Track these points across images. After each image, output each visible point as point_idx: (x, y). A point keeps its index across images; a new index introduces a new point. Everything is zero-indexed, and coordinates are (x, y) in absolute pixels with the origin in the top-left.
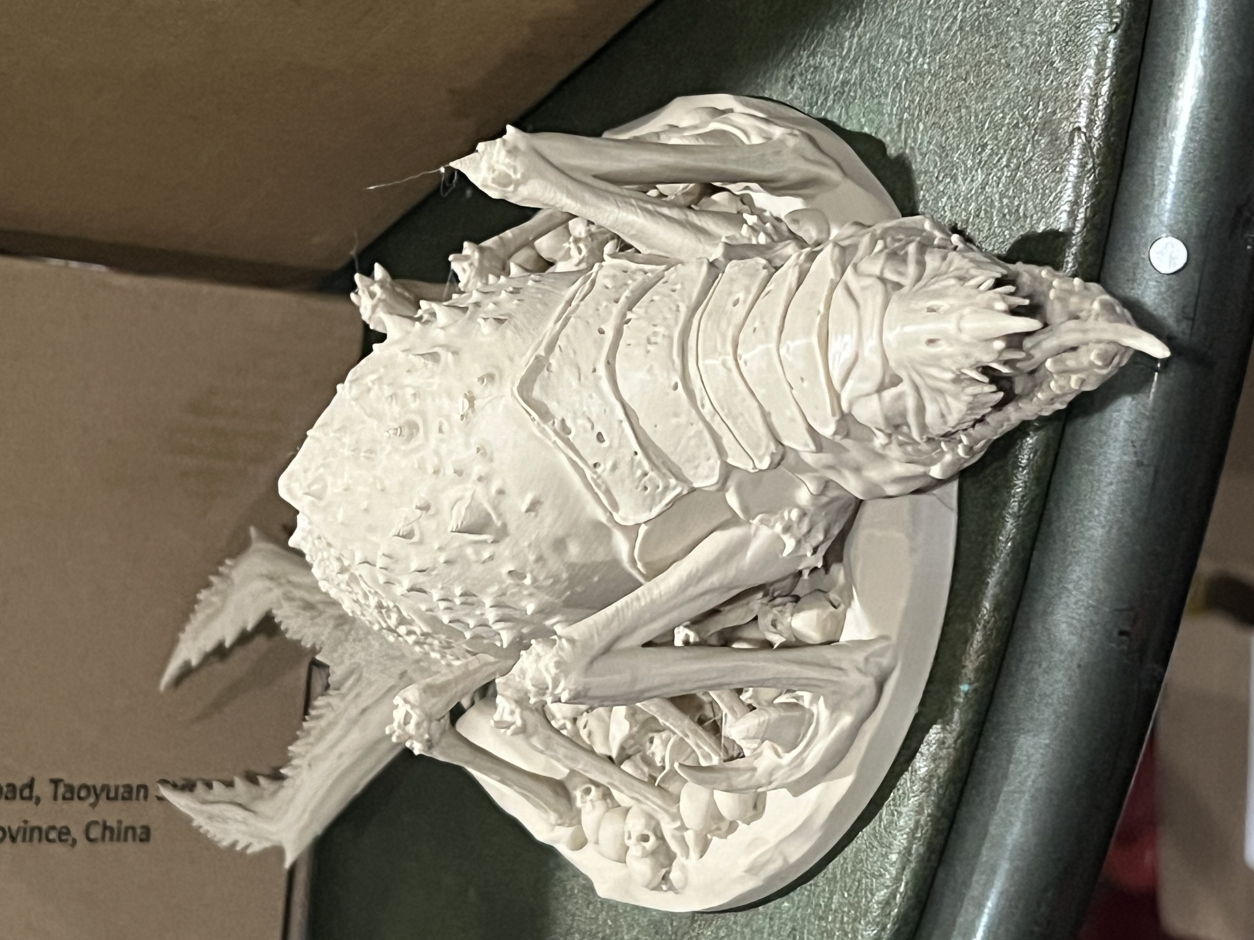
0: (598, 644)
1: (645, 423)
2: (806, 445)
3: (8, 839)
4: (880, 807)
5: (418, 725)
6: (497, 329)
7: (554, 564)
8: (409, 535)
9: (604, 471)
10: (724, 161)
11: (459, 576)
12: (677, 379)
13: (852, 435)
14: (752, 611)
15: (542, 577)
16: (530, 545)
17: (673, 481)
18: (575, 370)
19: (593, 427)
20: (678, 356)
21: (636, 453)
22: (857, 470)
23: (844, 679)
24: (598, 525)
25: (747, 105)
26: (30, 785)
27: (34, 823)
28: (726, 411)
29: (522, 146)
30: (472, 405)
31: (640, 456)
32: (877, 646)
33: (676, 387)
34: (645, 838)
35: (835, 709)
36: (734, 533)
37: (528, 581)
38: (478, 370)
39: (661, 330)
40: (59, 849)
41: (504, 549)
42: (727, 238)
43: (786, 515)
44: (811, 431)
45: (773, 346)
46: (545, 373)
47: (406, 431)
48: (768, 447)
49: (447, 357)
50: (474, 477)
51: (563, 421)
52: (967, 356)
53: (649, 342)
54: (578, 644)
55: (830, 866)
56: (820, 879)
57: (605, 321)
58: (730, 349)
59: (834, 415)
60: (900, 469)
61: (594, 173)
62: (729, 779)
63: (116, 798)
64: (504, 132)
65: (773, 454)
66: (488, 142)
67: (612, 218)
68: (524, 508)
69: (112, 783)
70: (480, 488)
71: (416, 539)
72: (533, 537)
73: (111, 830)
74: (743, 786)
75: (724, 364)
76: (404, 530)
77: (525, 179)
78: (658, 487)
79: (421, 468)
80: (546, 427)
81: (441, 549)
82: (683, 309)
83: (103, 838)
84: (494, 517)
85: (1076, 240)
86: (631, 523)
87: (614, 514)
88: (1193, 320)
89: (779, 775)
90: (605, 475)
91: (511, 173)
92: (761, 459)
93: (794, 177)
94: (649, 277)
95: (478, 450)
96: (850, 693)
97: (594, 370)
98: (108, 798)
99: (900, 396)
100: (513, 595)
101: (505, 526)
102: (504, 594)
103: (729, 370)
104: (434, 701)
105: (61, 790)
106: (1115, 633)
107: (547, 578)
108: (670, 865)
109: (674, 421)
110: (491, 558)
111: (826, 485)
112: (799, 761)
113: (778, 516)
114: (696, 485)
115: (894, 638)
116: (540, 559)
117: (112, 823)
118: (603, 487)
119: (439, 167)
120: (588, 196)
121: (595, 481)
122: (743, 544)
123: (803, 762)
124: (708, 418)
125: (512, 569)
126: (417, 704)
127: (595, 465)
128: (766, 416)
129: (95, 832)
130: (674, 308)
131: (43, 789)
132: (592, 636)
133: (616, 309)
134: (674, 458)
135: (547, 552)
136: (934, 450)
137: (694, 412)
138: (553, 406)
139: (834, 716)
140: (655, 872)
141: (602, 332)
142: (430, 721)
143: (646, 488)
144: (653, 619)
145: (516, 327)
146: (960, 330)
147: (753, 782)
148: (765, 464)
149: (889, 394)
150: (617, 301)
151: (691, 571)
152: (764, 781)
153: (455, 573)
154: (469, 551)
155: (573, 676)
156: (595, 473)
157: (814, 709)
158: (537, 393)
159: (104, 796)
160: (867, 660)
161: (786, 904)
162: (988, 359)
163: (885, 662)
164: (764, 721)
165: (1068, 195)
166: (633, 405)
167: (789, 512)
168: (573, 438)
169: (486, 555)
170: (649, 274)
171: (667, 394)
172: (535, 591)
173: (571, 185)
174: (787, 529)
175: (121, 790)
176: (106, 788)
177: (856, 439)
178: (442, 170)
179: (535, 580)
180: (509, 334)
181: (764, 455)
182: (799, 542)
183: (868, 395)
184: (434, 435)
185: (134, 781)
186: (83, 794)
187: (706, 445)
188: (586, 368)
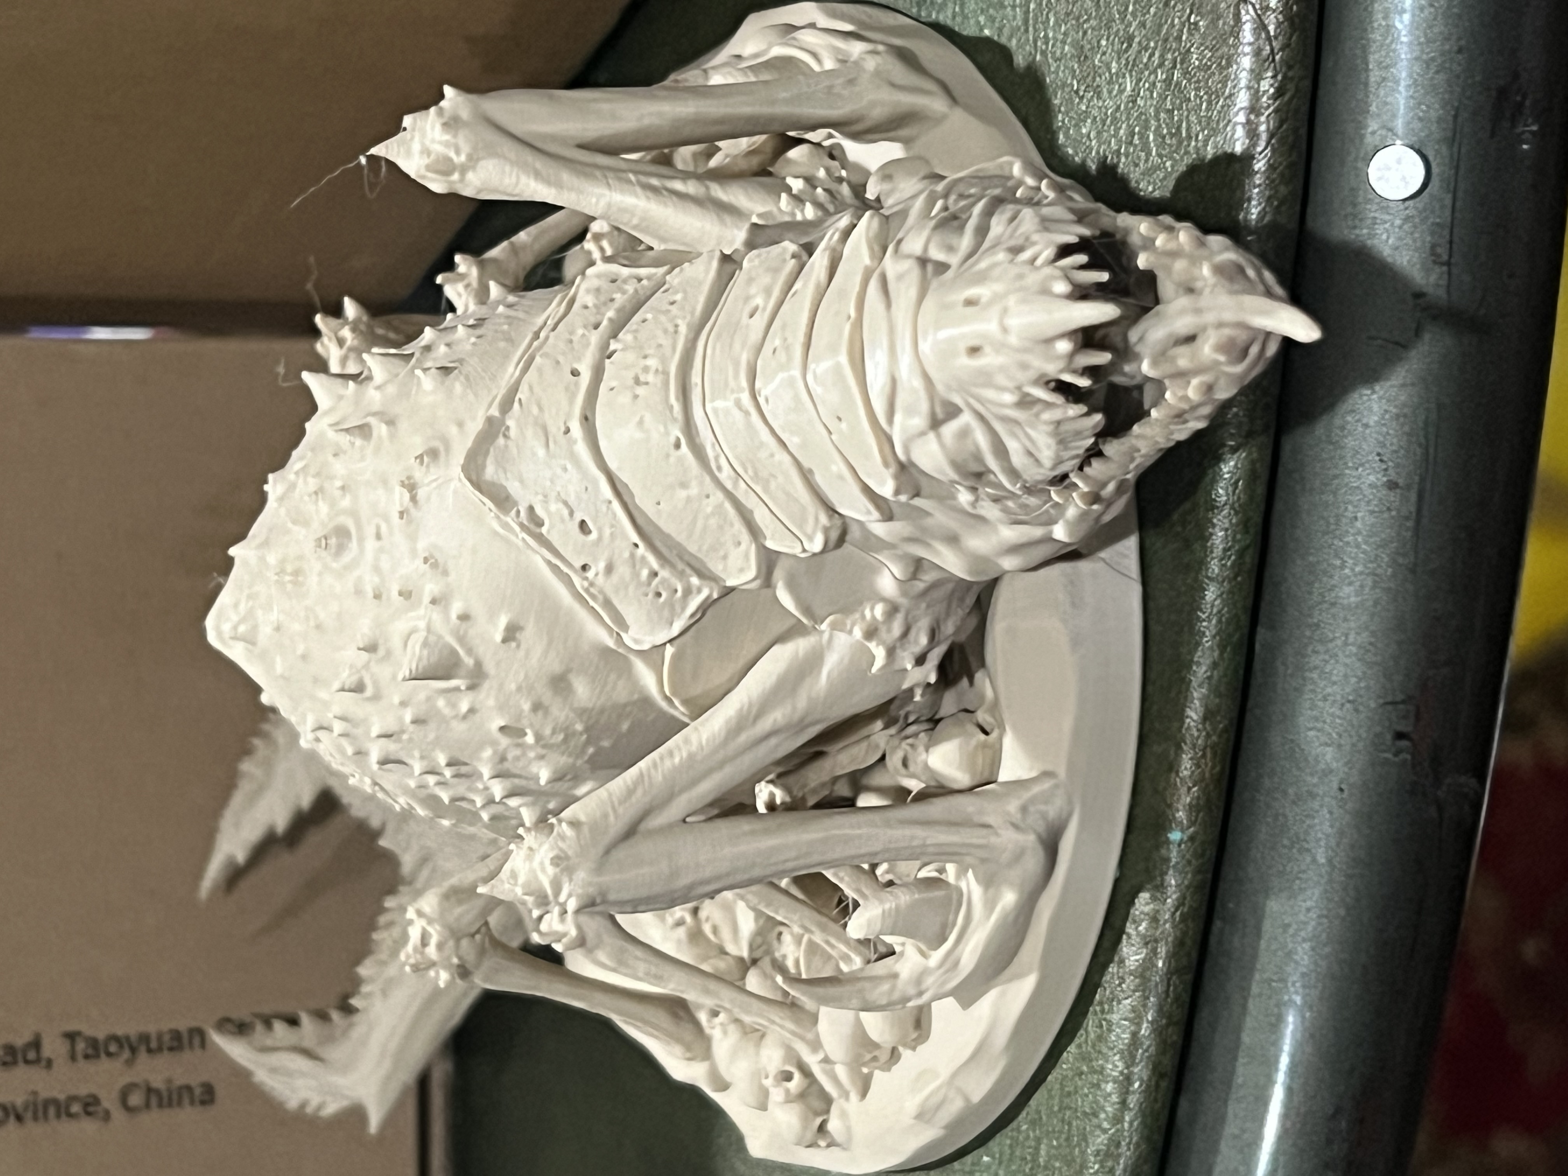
0: (616, 826)
1: (643, 501)
2: (869, 512)
3: (12, 1119)
4: (1085, 1014)
5: (440, 946)
6: (443, 383)
7: (560, 713)
8: (359, 688)
9: (597, 575)
10: (774, 102)
11: (437, 738)
12: (677, 432)
13: (923, 493)
14: (877, 746)
15: (548, 731)
16: (519, 689)
17: (695, 581)
18: (541, 433)
19: (571, 513)
20: (677, 399)
21: (636, 545)
22: (953, 540)
23: (993, 840)
24: (606, 651)
25: (834, 15)
26: (36, 1044)
27: (44, 1094)
28: (750, 472)
29: (465, 114)
30: (413, 499)
31: (642, 549)
32: (1036, 789)
33: (677, 446)
34: (788, 1077)
35: (989, 882)
36: (799, 646)
37: (530, 739)
38: (418, 445)
39: (652, 363)
40: (89, 1127)
41: (487, 697)
42: (760, 216)
43: (868, 613)
44: (867, 490)
45: (797, 373)
46: (501, 441)
47: (333, 541)
48: (817, 519)
49: (381, 429)
50: (426, 599)
51: (531, 509)
52: (1024, 366)
53: (637, 381)
54: (586, 830)
55: (1033, 1102)
56: (1022, 1122)
57: (579, 359)
58: (744, 384)
59: (886, 465)
60: (1010, 534)
61: (578, 141)
62: (861, 991)
63: (160, 1049)
64: (442, 96)
65: (826, 531)
66: (417, 114)
67: (602, 203)
68: (498, 637)
69: (152, 1029)
70: (436, 616)
71: (369, 692)
72: (522, 676)
73: (158, 1092)
74: (884, 1002)
75: (738, 404)
76: (351, 682)
77: (473, 161)
78: (676, 591)
79: (359, 592)
80: (509, 520)
81: (403, 704)
82: (683, 329)
83: (147, 1105)
84: (461, 652)
85: (1260, 165)
86: (646, 647)
87: (622, 634)
88: (1448, 264)
89: (929, 981)
90: (600, 580)
91: (452, 155)
92: (811, 539)
93: (877, 114)
94: (643, 287)
95: (426, 560)
96: (1005, 857)
97: (567, 431)
98: (150, 1051)
99: (964, 433)
100: (517, 759)
101: (479, 665)
102: (503, 759)
103: (747, 413)
104: (458, 910)
105: (81, 1046)
106: (1389, 737)
107: (554, 732)
108: (827, 1111)
109: (682, 494)
110: (472, 711)
111: (918, 565)
112: (951, 962)
113: (857, 615)
114: (730, 583)
115: (1062, 772)
116: (537, 707)
117: (158, 1083)
118: (600, 597)
119: (357, 158)
120: (566, 176)
121: (587, 590)
122: (814, 660)
123: (957, 963)
124: (729, 486)
125: (503, 724)
126: (435, 916)
127: (584, 568)
128: (806, 475)
129: (135, 1099)
130: (671, 329)
131: (53, 1047)
132: (605, 816)
133: (595, 338)
134: (692, 548)
135: (547, 697)
136: (1045, 503)
137: (708, 479)
138: (514, 488)
139: (992, 891)
140: (805, 1122)
141: (575, 373)
142: (458, 940)
143: (659, 595)
144: (694, 782)
145: (467, 378)
146: (1005, 330)
147: (896, 996)
148: (817, 545)
149: (950, 429)
150: (596, 327)
151: (741, 709)
152: (912, 991)
153: (431, 736)
154: (441, 703)
155: (581, 875)
156: (586, 579)
157: (963, 885)
158: (490, 472)
159: (143, 1048)
160: (1024, 809)
161: (985, 1159)
162: (1053, 369)
163: (1053, 811)
164: (890, 909)
165: (1243, 99)
166: (624, 476)
167: (872, 609)
168: (548, 532)
169: (464, 707)
170: (645, 282)
171: (668, 456)
172: (543, 752)
173: (539, 163)
174: (871, 633)
175: (167, 1038)
176: (145, 1038)
177: (930, 497)
178: (363, 160)
179: (538, 737)
180: (458, 388)
181: (814, 532)
182: (891, 653)
183: (923, 434)
184: (371, 544)
185: (183, 1025)
186: (113, 1048)
187: (732, 525)
188: (555, 429)
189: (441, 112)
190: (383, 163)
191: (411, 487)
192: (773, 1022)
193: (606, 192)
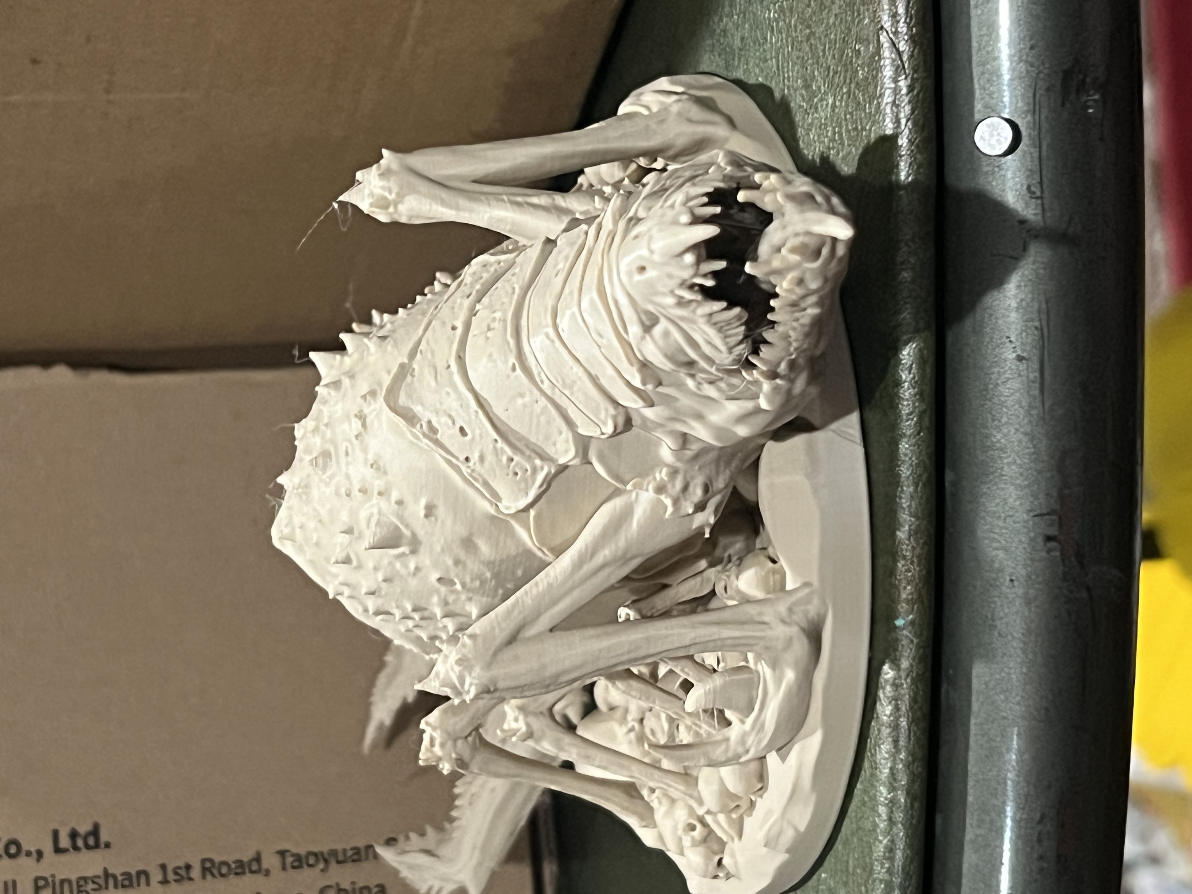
0: (501, 636)
1: (498, 409)
2: (636, 401)
5: (442, 745)
6: (380, 346)
7: (473, 565)
8: (347, 561)
9: (475, 464)
11: (402, 592)
12: (512, 360)
13: (662, 382)
14: (709, 580)
15: (468, 580)
16: (443, 550)
17: (538, 462)
18: (432, 371)
19: (454, 423)
20: (512, 337)
21: (496, 441)
22: (700, 417)
23: (769, 633)
24: (493, 518)
26: (258, 859)
28: (561, 381)
29: (394, 166)
30: (364, 425)
31: (500, 444)
32: (800, 594)
33: (514, 369)
34: (693, 828)
35: (774, 665)
37: (458, 587)
38: (365, 389)
39: (498, 315)
41: (424, 558)
43: (657, 475)
44: (629, 384)
45: (576, 308)
46: (409, 378)
47: (320, 461)
48: (607, 410)
49: (346, 382)
50: (376, 493)
51: (429, 422)
52: (670, 276)
53: (489, 329)
54: (480, 640)
57: (456, 318)
58: (550, 321)
59: (631, 364)
60: (733, 408)
61: (473, 178)
63: (345, 861)
64: (381, 157)
65: (615, 418)
66: (364, 170)
68: (422, 513)
69: (338, 847)
71: (355, 563)
72: (442, 541)
73: (345, 891)
75: (547, 335)
76: (341, 556)
77: (401, 197)
78: (527, 470)
79: (337, 493)
80: (415, 430)
81: (376, 569)
82: (517, 290)
84: (402, 527)
85: (903, 140)
86: (513, 511)
87: (499, 504)
88: (1041, 198)
89: (750, 741)
90: (478, 467)
91: (387, 194)
92: (605, 423)
93: (681, 142)
94: (500, 267)
95: (372, 466)
96: (780, 645)
97: (449, 367)
98: (338, 862)
99: (667, 334)
100: (455, 601)
101: (414, 534)
102: (446, 603)
103: (553, 341)
105: (289, 860)
106: (1040, 540)
107: (472, 580)
108: (722, 851)
109: (520, 401)
110: (417, 569)
111: (685, 439)
112: (760, 725)
113: (651, 478)
114: (562, 461)
116: (457, 562)
117: (345, 884)
118: (480, 479)
119: (331, 204)
120: (462, 202)
121: (471, 476)
122: (627, 513)
123: (763, 727)
124: (549, 393)
125: (438, 576)
127: (467, 459)
128: (594, 380)
130: (510, 291)
131: (270, 861)
132: (493, 629)
133: (467, 303)
134: (533, 439)
135: (462, 555)
137: (535, 390)
138: (418, 409)
139: (777, 671)
140: (707, 859)
141: (454, 328)
142: (455, 741)
143: (516, 474)
145: (395, 341)
147: (730, 754)
148: (609, 429)
150: (468, 296)
152: (740, 750)
153: (398, 590)
154: (398, 565)
155: (477, 670)
156: (469, 467)
157: (759, 668)
158: (403, 400)
159: (333, 860)
160: (790, 610)
163: (812, 610)
166: (484, 393)
167: (660, 472)
168: (441, 436)
169: (412, 566)
170: (502, 264)
171: (508, 376)
172: (470, 595)
173: (444, 194)
175: (349, 853)
176: (334, 853)
177: (670, 385)
178: (336, 205)
179: (463, 585)
180: (389, 348)
181: (606, 418)
184: (343, 460)
185: (361, 843)
186: (312, 861)
187: (554, 420)
188: (441, 366)
189: (379, 168)
190: (349, 206)
191: (362, 417)
192: (670, 786)
193: (488, 209)
